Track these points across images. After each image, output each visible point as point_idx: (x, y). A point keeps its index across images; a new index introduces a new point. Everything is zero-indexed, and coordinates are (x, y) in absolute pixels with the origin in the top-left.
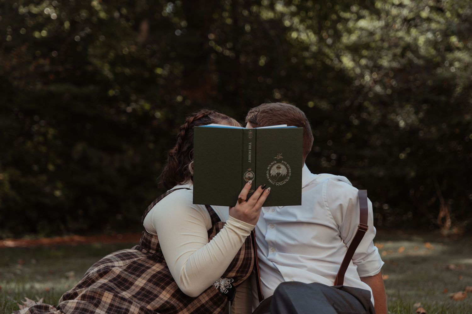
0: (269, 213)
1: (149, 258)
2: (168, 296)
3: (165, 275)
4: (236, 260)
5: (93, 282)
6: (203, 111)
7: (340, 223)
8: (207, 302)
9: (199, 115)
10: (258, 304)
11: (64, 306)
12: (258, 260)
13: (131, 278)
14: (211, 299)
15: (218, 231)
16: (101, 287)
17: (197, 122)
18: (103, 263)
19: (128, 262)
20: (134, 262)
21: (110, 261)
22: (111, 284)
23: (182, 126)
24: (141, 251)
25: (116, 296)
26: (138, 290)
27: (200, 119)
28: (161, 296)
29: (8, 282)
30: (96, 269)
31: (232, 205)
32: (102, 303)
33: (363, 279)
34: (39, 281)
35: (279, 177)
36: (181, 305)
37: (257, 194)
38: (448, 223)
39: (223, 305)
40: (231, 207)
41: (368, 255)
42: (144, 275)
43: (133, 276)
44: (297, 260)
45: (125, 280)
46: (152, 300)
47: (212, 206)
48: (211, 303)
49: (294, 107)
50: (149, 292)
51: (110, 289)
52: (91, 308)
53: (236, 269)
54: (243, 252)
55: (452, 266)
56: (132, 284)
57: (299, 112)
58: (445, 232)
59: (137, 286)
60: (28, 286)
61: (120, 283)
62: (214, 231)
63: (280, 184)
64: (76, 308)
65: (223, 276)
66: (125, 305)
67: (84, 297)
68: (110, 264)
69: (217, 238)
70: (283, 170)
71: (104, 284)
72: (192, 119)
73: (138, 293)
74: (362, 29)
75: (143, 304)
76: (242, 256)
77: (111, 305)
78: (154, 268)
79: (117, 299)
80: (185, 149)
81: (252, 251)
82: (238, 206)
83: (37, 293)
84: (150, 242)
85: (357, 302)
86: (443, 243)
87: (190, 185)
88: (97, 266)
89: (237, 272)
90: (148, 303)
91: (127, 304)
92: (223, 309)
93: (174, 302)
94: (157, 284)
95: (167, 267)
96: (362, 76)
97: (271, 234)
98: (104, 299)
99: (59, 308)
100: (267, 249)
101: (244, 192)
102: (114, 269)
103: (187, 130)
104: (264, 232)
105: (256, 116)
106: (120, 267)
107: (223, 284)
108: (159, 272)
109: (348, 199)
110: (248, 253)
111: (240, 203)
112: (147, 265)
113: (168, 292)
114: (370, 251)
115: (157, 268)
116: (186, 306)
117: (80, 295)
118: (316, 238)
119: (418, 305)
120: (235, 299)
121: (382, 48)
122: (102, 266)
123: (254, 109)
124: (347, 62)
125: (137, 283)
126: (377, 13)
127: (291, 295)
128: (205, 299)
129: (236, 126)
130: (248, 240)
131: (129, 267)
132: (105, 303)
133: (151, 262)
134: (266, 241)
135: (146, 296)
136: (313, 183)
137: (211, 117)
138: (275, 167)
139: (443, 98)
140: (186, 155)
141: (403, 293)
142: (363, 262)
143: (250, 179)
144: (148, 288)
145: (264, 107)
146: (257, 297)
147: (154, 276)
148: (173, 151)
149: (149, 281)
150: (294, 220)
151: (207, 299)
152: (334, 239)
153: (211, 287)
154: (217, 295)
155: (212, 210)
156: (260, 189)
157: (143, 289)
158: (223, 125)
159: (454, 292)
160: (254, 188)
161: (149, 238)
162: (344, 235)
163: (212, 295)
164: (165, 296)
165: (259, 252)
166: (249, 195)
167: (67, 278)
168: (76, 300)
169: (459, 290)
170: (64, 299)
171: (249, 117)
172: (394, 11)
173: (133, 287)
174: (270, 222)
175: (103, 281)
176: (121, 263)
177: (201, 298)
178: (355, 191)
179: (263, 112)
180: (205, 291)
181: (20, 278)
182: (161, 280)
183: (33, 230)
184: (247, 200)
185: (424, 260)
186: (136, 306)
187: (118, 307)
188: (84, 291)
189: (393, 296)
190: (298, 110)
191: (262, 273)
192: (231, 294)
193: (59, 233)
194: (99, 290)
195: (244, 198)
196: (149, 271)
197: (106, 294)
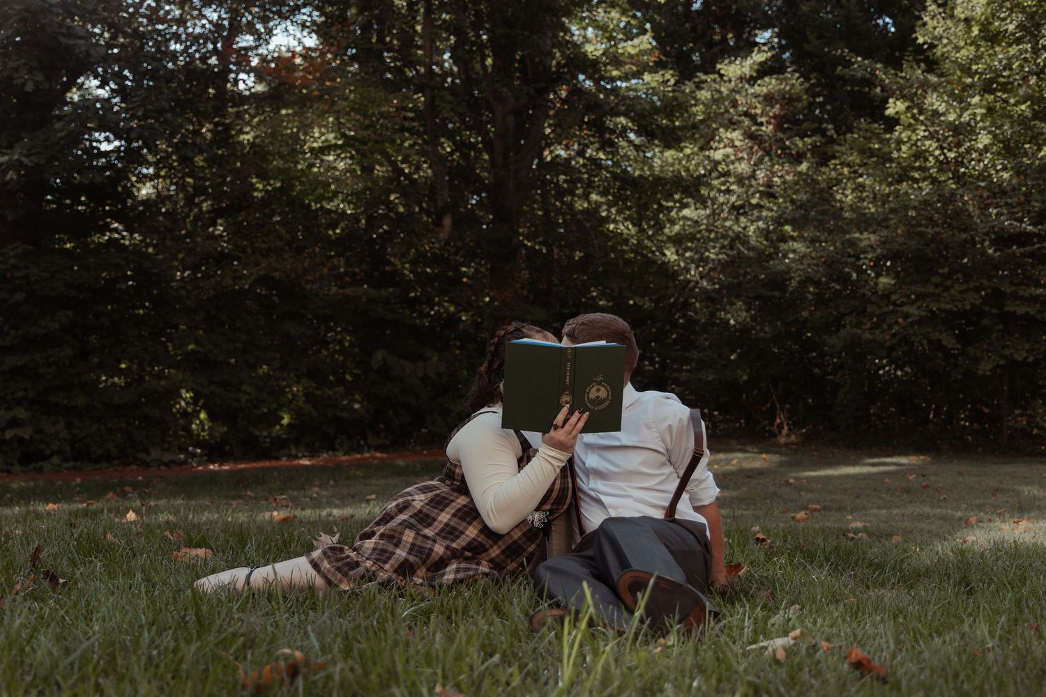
0: (590, 438)
1: (453, 490)
2: (475, 532)
3: (471, 509)
4: (550, 491)
5: (392, 518)
6: (514, 324)
7: (669, 447)
8: (519, 538)
9: (511, 328)
10: (579, 539)
11: (361, 546)
12: (576, 489)
13: (433, 513)
14: (524, 535)
15: (529, 460)
16: (400, 524)
17: (509, 336)
18: (402, 496)
19: (430, 495)
20: (437, 495)
21: (409, 494)
22: (412, 521)
23: (492, 341)
24: (444, 482)
25: (417, 534)
26: (441, 526)
27: (511, 333)
28: (467, 532)
29: (303, 509)
30: (394, 504)
31: (545, 431)
32: (403, 543)
33: (697, 509)
34: (337, 507)
35: (598, 401)
36: (490, 542)
37: (574, 419)
38: (785, 431)
39: (538, 541)
40: (544, 433)
41: (701, 482)
42: (448, 509)
43: (436, 511)
44: (622, 489)
45: (427, 516)
46: (458, 537)
47: (522, 432)
48: (524, 539)
49: (616, 317)
50: (454, 529)
51: (411, 527)
52: (391, 548)
53: (551, 500)
54: (558, 482)
55: (792, 481)
56: (434, 520)
57: (621, 323)
58: (782, 440)
59: (440, 522)
60: (324, 513)
61: (421, 518)
62: (525, 459)
63: (600, 407)
64: (374, 549)
65: (537, 509)
66: (428, 544)
67: (382, 536)
68: (410, 498)
69: (528, 468)
70: (603, 393)
71: (405, 521)
72: (502, 333)
73: (442, 530)
74: (685, 218)
75: (448, 542)
76: (557, 487)
77: (413, 545)
78: (458, 501)
79: (420, 538)
80: (495, 366)
81: (570, 480)
82: (552, 433)
83: (335, 523)
84: (454, 473)
85: (692, 537)
86: (781, 454)
87: (498, 408)
88: (395, 500)
89: (553, 504)
90: (453, 541)
91: (430, 542)
92: (538, 546)
93: (481, 539)
94: (462, 519)
95: (472, 500)
96: (688, 271)
97: (592, 460)
98: (404, 538)
99: (355, 550)
100: (588, 476)
101: (560, 417)
102: (414, 503)
103: (497, 345)
104: (583, 457)
105: (574, 329)
106: (421, 501)
107: (537, 518)
108: (465, 506)
109: (677, 419)
110: (564, 483)
111: (555, 429)
112: (451, 498)
113: (475, 527)
114: (703, 478)
115: (462, 501)
116: (495, 542)
117: (378, 534)
118: (643, 463)
119: (757, 528)
120: (553, 533)
121: (709, 239)
122: (401, 500)
123: (571, 321)
124: (671, 255)
125: (440, 518)
126: (702, 202)
127: (617, 532)
128: (517, 535)
129: (553, 343)
130: (563, 470)
131: (431, 501)
132: (406, 542)
133: (456, 494)
134: (587, 469)
135: (451, 533)
136: (638, 401)
137: (524, 330)
138: (594, 389)
139: (777, 294)
140: (497, 373)
141: (738, 513)
142: (696, 489)
143: (567, 403)
144: (452, 523)
145: (582, 318)
146: (577, 530)
147: (459, 510)
148: (483, 368)
149: (454, 515)
150: (617, 443)
151: (520, 534)
152: (663, 464)
153: (524, 522)
154: (529, 531)
155: (522, 435)
156: (577, 414)
157: (447, 525)
158: (537, 340)
159: (795, 511)
160: (571, 413)
161: (452, 468)
162: (674, 460)
163: (525, 530)
164: (472, 532)
165: (578, 480)
166: (566, 421)
167: (368, 501)
168: (373, 540)
169: (801, 509)
170: (361, 539)
171: (566, 330)
172: (721, 199)
173: (436, 523)
174: (590, 447)
175: (402, 517)
176: (422, 497)
177: (512, 533)
178: (686, 411)
179: (583, 324)
180: (517, 526)
181: (317, 504)
182: (467, 514)
183: (332, 448)
184: (563, 427)
185: (760, 473)
186: (441, 545)
187: (421, 547)
188: (382, 529)
189: (727, 517)
190: (621, 320)
191: (582, 504)
192: (547, 528)
193: (359, 450)
194: (399, 528)
195: (560, 424)
196: (454, 504)
197: (407, 532)
